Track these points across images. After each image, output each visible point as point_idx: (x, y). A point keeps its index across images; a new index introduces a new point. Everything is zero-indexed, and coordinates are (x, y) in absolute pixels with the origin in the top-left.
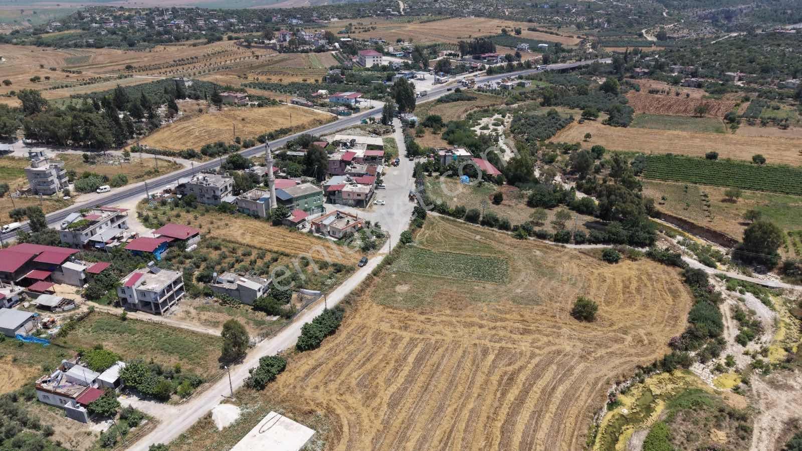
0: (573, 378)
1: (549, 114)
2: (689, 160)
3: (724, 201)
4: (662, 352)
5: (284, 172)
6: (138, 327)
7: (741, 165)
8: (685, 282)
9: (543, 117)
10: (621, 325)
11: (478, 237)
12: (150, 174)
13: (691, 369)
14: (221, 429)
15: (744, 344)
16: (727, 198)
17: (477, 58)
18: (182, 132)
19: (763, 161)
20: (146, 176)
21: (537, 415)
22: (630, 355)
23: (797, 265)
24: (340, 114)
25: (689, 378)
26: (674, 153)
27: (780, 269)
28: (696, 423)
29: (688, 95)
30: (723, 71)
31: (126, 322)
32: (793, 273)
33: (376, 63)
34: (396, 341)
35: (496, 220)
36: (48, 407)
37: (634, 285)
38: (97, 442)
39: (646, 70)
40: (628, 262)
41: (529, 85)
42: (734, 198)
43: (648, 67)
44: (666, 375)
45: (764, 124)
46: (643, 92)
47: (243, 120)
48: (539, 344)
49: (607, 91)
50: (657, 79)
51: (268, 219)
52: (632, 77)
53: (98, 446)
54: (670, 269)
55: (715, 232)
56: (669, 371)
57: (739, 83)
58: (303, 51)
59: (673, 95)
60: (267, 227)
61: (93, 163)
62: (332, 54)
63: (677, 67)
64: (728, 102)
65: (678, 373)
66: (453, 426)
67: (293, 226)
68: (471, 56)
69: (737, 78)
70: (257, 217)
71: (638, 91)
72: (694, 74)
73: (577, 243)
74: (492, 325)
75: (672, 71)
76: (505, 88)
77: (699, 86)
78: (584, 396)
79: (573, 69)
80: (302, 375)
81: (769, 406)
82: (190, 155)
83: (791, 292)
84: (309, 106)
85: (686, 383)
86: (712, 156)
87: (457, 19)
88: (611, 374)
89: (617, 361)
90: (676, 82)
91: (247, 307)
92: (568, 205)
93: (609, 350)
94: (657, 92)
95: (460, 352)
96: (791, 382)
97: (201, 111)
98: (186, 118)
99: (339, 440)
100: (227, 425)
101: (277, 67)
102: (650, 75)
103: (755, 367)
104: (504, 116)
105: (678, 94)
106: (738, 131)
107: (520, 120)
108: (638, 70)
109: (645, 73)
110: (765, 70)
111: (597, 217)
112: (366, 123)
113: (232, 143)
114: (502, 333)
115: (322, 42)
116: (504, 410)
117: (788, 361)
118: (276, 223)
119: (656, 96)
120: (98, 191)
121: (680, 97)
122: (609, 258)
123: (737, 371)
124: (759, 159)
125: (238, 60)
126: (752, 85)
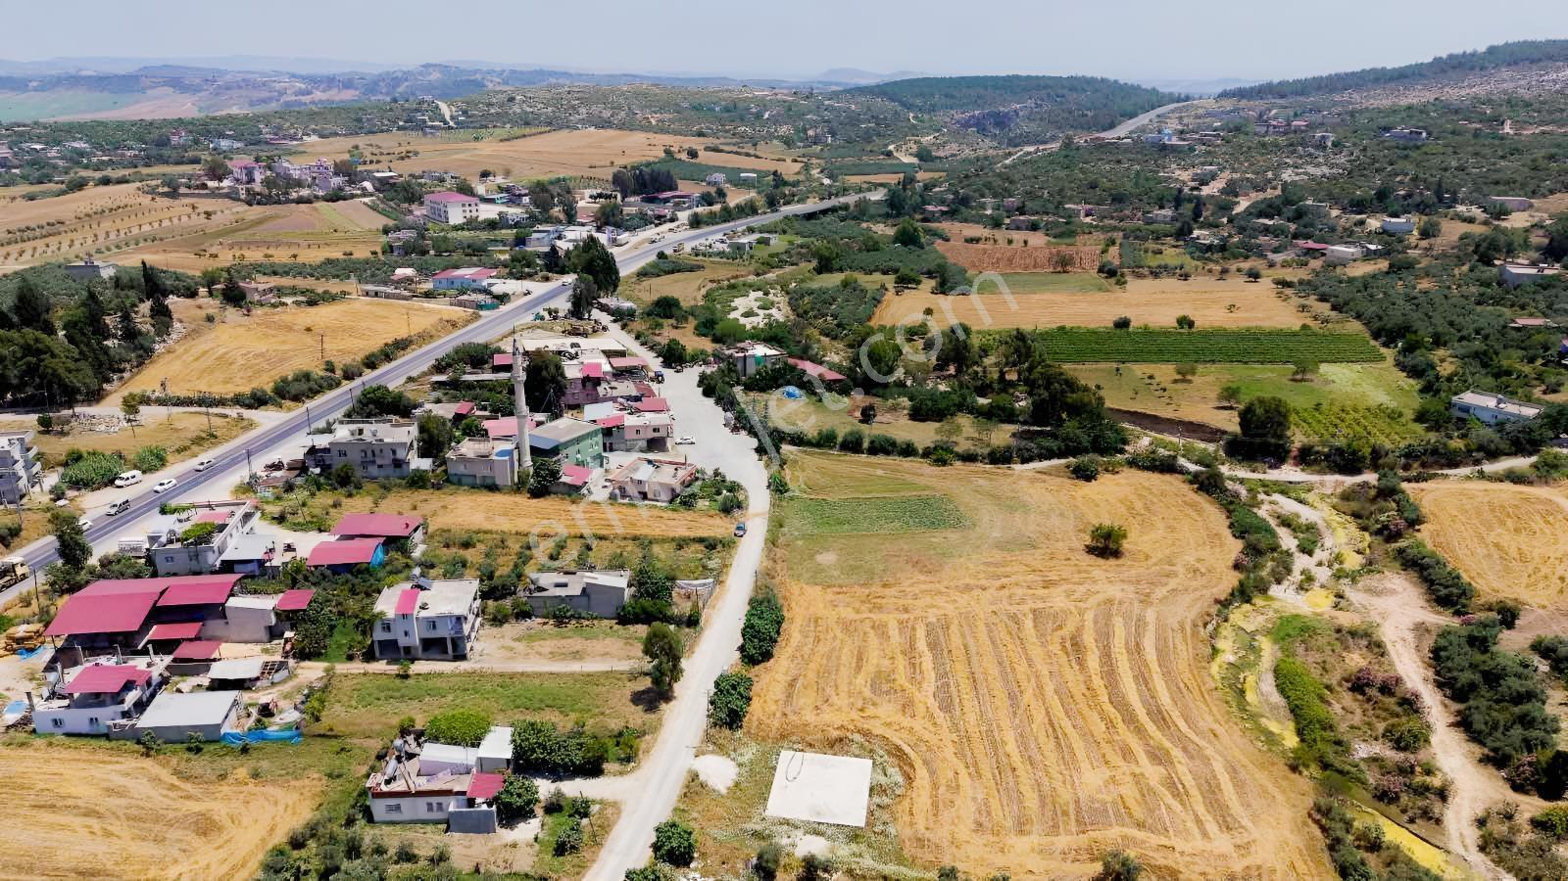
0: (1151, 628)
1: (845, 284)
2: (1094, 332)
3: (1176, 381)
4: (1233, 579)
5: (484, 408)
6: (438, 683)
7: (1165, 333)
8: (1199, 489)
9: (837, 289)
10: (1160, 555)
11: (880, 472)
12: (198, 441)
13: (1271, 592)
14: (724, 791)
15: (1310, 553)
16: (1179, 377)
17: (651, 200)
18: (209, 361)
19: (1191, 324)
20: (195, 448)
21: (1143, 679)
22: (1196, 590)
23: (1317, 448)
24: (480, 307)
25: (1276, 605)
26: (1068, 325)
27: (1295, 458)
28: (1320, 650)
29: (1026, 242)
30: (1060, 203)
31: (411, 682)
32: (1315, 460)
33: (468, 215)
34: (881, 630)
35: (893, 444)
36: (398, 827)
37: (1139, 505)
38: (541, 852)
39: (945, 209)
40: (1108, 476)
41: (777, 242)
42: (1189, 377)
43: (943, 202)
44: (1246, 607)
45: (1155, 274)
46: (957, 243)
47: (308, 330)
48: (1077, 595)
49: (905, 244)
50: (966, 221)
51: (518, 487)
52: (925, 220)
53: (548, 857)
54: (1167, 477)
55: (1191, 423)
56: (1248, 601)
57: (1088, 220)
58: (300, 201)
59: (1002, 243)
60: (523, 500)
61: (62, 433)
62: (365, 204)
63: (988, 200)
64: (1088, 248)
65: (1259, 601)
66: (1048, 713)
67: (574, 492)
68: (638, 198)
69: (1082, 213)
70: (493, 488)
71: (948, 240)
72: (1022, 211)
73: (1024, 461)
74: (998, 583)
75: (983, 207)
76: (739, 247)
77: (1034, 227)
78: (1181, 647)
79: (824, 212)
80: (782, 697)
81: (1384, 616)
82: (258, 401)
83: (1322, 484)
84: (405, 298)
85: (1276, 611)
86: (1123, 324)
87: (564, 133)
88: (1192, 614)
89: (1188, 598)
90: (996, 224)
91: (606, 622)
92: (971, 413)
93: (1169, 588)
94: (977, 240)
95: (982, 628)
96: (1389, 585)
97: (210, 319)
98: (193, 334)
99: (912, 766)
100: (731, 784)
101: (260, 233)
102: (952, 214)
103: (1339, 577)
104: (766, 294)
105: (1010, 242)
106: (1128, 286)
107: (802, 296)
108: (930, 208)
109: (943, 213)
110: (1118, 199)
111: (1024, 423)
112: (542, 318)
113: (322, 373)
114: (1019, 592)
115: (337, 181)
116: (1098, 683)
117: (1371, 563)
118: (538, 493)
119: (980, 246)
120: (118, 482)
121: (1014, 246)
122: (1084, 474)
123: (1322, 586)
124: (1185, 322)
125: (166, 223)
126: (1107, 222)
